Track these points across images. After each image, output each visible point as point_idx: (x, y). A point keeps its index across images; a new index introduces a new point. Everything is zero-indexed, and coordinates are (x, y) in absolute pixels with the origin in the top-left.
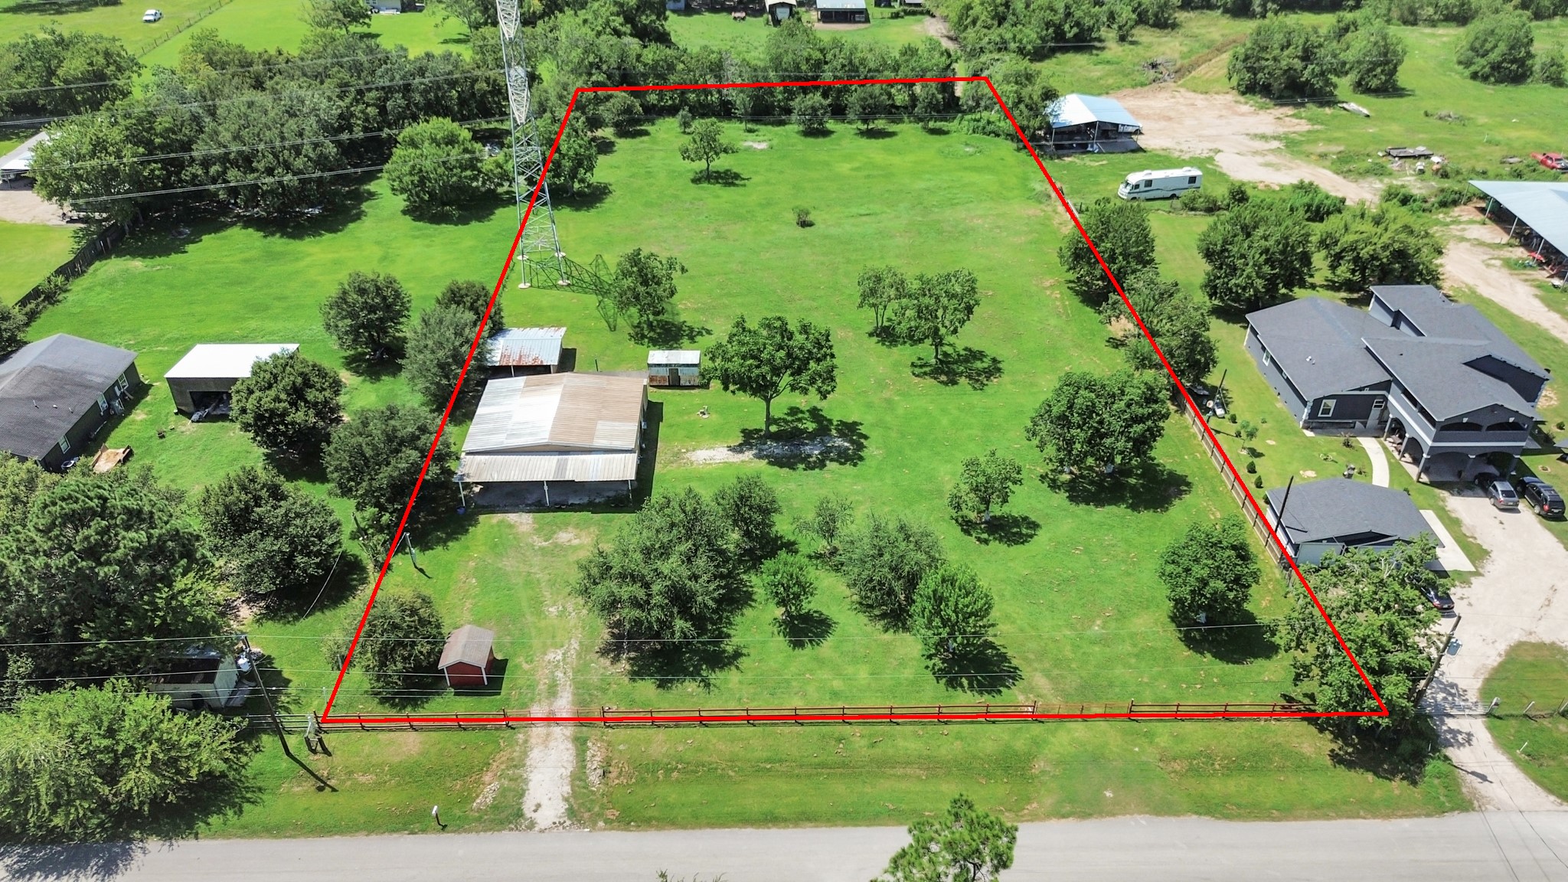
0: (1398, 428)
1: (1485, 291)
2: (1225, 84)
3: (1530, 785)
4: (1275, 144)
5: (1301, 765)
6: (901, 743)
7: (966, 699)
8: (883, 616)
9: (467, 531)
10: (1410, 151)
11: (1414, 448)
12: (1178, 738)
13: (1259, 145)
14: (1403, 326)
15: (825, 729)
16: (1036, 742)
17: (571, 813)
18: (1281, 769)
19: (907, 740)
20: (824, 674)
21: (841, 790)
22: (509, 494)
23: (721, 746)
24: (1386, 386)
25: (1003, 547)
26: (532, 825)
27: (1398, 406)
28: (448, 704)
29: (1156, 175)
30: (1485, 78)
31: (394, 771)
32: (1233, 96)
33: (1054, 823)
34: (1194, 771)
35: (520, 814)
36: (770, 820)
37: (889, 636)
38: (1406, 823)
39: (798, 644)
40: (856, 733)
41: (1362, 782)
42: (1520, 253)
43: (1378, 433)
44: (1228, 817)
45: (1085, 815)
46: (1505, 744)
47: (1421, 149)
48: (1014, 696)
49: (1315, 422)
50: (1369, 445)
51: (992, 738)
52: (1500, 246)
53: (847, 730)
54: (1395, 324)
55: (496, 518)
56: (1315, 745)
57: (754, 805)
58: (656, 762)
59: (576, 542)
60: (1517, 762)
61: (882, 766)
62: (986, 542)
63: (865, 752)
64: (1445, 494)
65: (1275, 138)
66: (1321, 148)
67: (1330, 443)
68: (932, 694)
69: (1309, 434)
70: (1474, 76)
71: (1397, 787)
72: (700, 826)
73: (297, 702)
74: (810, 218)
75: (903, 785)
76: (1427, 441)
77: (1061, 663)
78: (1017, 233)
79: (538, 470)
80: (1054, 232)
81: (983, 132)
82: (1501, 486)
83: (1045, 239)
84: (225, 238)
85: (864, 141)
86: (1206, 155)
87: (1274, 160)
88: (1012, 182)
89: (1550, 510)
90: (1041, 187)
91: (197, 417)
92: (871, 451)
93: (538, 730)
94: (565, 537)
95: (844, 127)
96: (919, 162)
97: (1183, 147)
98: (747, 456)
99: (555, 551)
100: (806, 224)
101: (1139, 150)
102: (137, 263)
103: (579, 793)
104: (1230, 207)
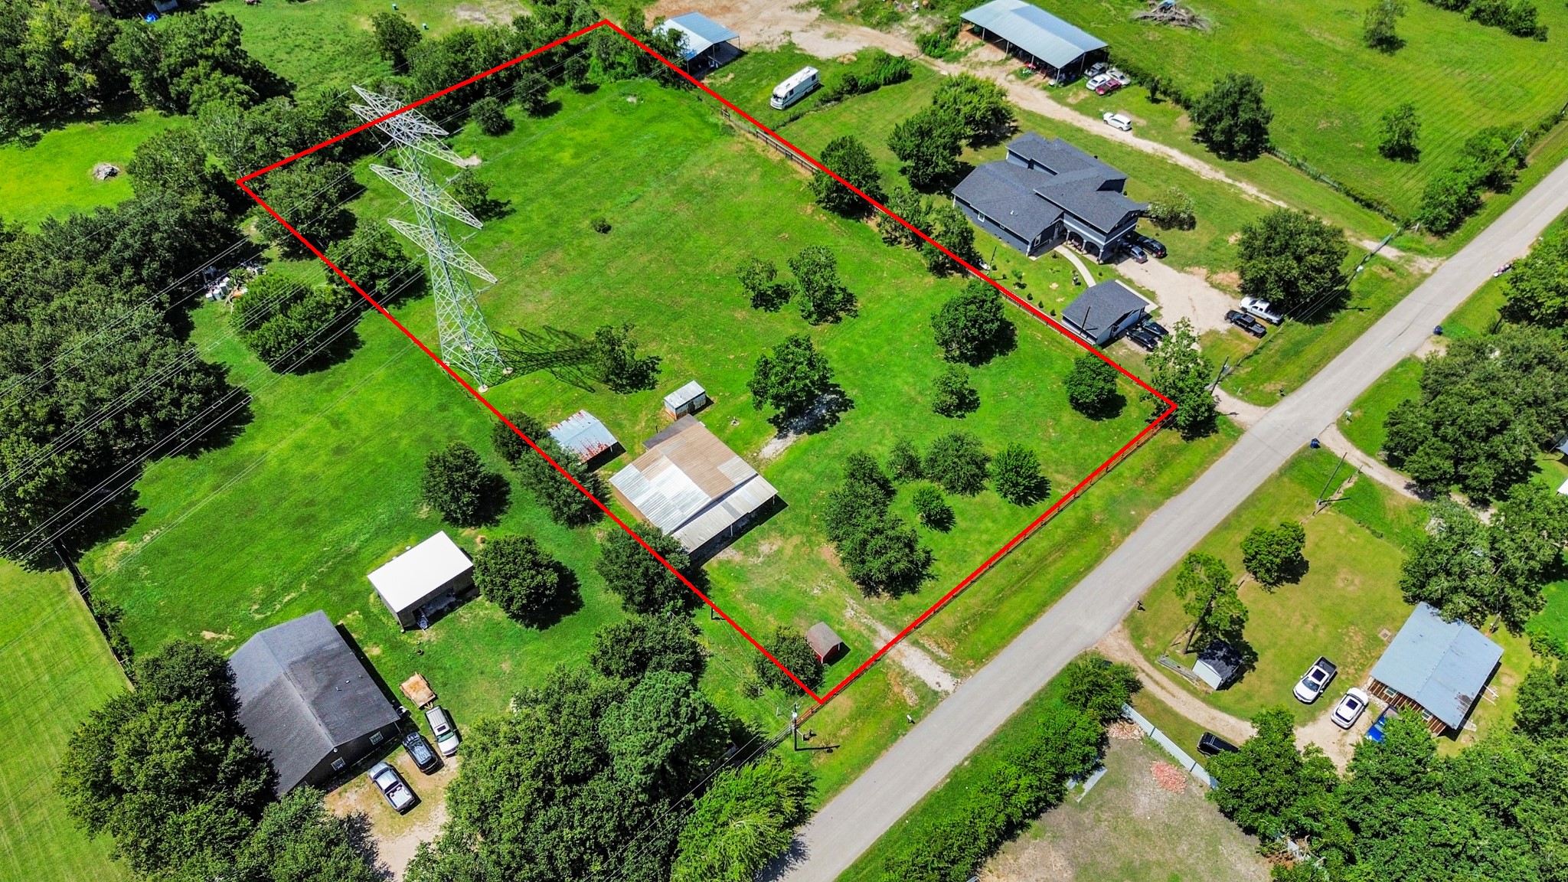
0: (1076, 237)
3: (1251, 407)
5: (1179, 450)
6: (1039, 546)
7: (1041, 507)
8: (964, 489)
9: (708, 581)
11: (1092, 248)
12: (1132, 469)
13: (805, 15)
14: (1035, 167)
15: (1004, 562)
16: (1086, 508)
17: (955, 675)
18: (1173, 457)
19: (1040, 543)
20: (974, 536)
21: (1040, 585)
23: (973, 601)
24: (1062, 216)
25: (972, 414)
26: (947, 693)
27: (1072, 226)
28: (834, 675)
29: (794, 82)
31: (853, 718)
33: (1129, 540)
34: (1149, 480)
35: (936, 693)
36: (1031, 618)
37: (978, 498)
38: (1230, 453)
39: (946, 529)
40: (1017, 554)
42: (1018, 65)
43: (1062, 243)
44: (1178, 492)
45: (1135, 528)
46: (1234, 393)
48: (1057, 492)
49: (1033, 250)
50: (1060, 249)
51: (1069, 517)
53: (1011, 556)
54: (1030, 167)
55: (713, 562)
57: (1017, 616)
58: (957, 628)
59: (775, 548)
60: (1240, 398)
61: (1041, 564)
62: (963, 416)
63: (1030, 560)
64: (1113, 266)
66: (844, 6)
67: (1045, 257)
68: (1026, 516)
69: (1033, 258)
71: (1215, 438)
72: (1009, 642)
73: (759, 726)
74: (607, 221)
75: (1059, 564)
77: (1057, 463)
78: (747, 172)
79: (720, 519)
80: (766, 160)
81: (624, 76)
82: (1136, 250)
83: (768, 170)
84: (157, 478)
85: (545, 122)
86: (785, 41)
87: (831, 30)
88: (694, 121)
89: (1161, 253)
90: (719, 119)
91: (423, 624)
92: (850, 394)
93: (891, 652)
94: (765, 548)
95: (514, 111)
96: (612, 128)
97: (764, 38)
98: (792, 436)
99: (772, 559)
100: (605, 229)
101: (741, 53)
102: (120, 546)
103: (947, 666)
104: (850, 92)
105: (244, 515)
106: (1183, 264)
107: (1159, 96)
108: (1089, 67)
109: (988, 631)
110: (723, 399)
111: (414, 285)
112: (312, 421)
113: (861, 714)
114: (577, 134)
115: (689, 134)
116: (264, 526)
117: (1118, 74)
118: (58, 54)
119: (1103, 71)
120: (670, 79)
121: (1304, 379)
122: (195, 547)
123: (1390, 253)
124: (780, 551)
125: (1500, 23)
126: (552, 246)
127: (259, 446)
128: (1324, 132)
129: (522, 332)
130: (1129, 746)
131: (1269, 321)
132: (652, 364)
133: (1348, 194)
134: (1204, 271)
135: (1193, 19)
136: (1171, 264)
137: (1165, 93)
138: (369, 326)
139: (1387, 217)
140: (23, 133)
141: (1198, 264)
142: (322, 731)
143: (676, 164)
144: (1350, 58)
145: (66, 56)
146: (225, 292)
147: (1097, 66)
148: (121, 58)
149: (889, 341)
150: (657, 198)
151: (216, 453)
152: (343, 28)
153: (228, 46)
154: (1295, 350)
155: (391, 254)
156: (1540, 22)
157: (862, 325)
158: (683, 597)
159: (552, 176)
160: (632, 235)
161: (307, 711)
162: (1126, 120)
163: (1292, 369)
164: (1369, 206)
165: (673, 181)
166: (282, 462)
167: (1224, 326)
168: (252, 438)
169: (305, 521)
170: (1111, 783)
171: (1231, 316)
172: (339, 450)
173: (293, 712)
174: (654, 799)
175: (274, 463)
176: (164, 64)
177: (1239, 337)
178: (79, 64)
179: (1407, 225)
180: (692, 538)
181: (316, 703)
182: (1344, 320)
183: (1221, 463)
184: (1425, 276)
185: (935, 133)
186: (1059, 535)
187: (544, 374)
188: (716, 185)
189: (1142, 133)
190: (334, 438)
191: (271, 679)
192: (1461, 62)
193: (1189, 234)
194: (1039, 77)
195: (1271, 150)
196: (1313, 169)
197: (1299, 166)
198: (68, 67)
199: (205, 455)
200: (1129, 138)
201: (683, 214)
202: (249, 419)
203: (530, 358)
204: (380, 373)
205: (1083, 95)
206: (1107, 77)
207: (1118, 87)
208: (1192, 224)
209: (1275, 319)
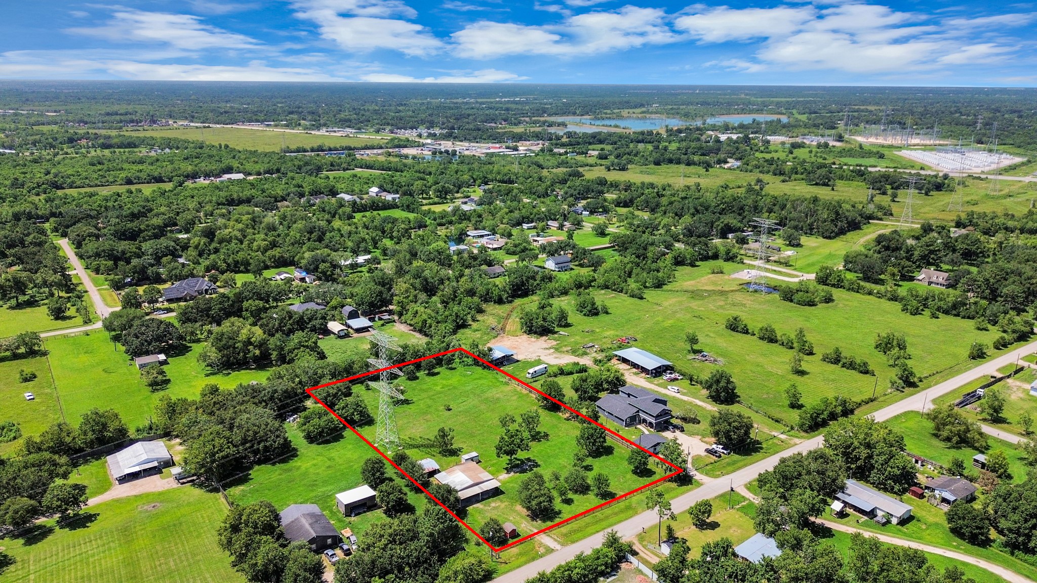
0: (645, 421)
1: (635, 383)
2: (519, 332)
3: (709, 478)
4: (552, 350)
5: (674, 489)
6: (607, 512)
8: (580, 494)
10: (589, 345)
11: (651, 424)
13: (547, 351)
14: (632, 397)
15: (591, 515)
16: (630, 503)
17: (562, 545)
18: (671, 490)
20: (581, 507)
21: (605, 523)
22: (467, 502)
23: (575, 525)
24: (638, 412)
25: (589, 472)
26: (557, 550)
27: (643, 416)
28: (512, 542)
29: (537, 368)
30: (588, 315)
31: (518, 555)
32: (525, 336)
33: (645, 512)
35: (553, 550)
36: (597, 532)
37: (585, 496)
38: (695, 490)
39: (569, 504)
40: (597, 514)
41: (684, 488)
42: (634, 370)
43: (640, 423)
45: (648, 509)
46: (702, 473)
47: (591, 344)
49: (627, 425)
50: (639, 426)
52: (629, 369)
53: (595, 514)
54: (629, 397)
55: (471, 507)
56: (674, 485)
57: (592, 531)
58: (566, 533)
59: (497, 505)
60: (705, 475)
61: (607, 517)
63: (602, 516)
64: (661, 432)
65: (550, 348)
66: (565, 349)
67: (633, 429)
68: (602, 502)
69: (628, 428)
70: (585, 315)
71: (690, 486)
72: (587, 538)
74: (451, 407)
75: (614, 518)
76: (653, 421)
77: (621, 489)
78: (512, 396)
79: (476, 490)
80: (521, 393)
81: (467, 365)
82: (671, 427)
83: (521, 396)
84: (258, 470)
85: (432, 378)
86: (537, 358)
87: (557, 356)
88: (494, 380)
89: (682, 430)
90: (504, 380)
91: (353, 515)
92: (539, 463)
93: (537, 537)
94: (493, 505)
95: (420, 374)
96: (459, 381)
97: (529, 357)
98: (512, 473)
99: (494, 508)
100: (450, 410)
101: (518, 361)
102: (241, 488)
103: (559, 542)
104: (560, 374)
105: (290, 482)
106: (691, 434)
107: (693, 383)
108: (665, 371)
109: (579, 535)
110: (486, 461)
111: (369, 421)
112: (320, 458)
113: (521, 554)
114: (444, 382)
115: (491, 384)
116: (297, 486)
117: (677, 375)
118: (248, 342)
119: (671, 373)
120: (485, 367)
121: (734, 471)
122: (269, 490)
123: (783, 437)
124: (499, 506)
125: (854, 369)
126: (426, 413)
127: (299, 464)
128: (764, 399)
129: (410, 438)
130: (629, 571)
131: (723, 453)
132: (460, 450)
133: (769, 417)
134: (700, 437)
135: (715, 361)
136: (686, 434)
137: (697, 382)
138: (348, 433)
139: (785, 425)
140: (224, 372)
141: (698, 435)
142: (312, 531)
143: (483, 392)
144: (782, 376)
145: (251, 343)
146: (294, 420)
147: (669, 372)
148: (270, 346)
149: (559, 449)
150: (472, 402)
151: (282, 465)
152: (356, 347)
153: (314, 343)
154: (734, 463)
155: (363, 405)
156: (870, 368)
157: (549, 443)
158: (456, 510)
159: (432, 393)
160: (460, 412)
161: (307, 526)
162: (676, 388)
163: (730, 468)
164: (777, 421)
165: (481, 397)
166: (306, 469)
167: (704, 454)
168: (296, 461)
169: (313, 485)
170: (619, 580)
171: (708, 451)
172: (329, 467)
173: (302, 526)
174: (432, 554)
175: (304, 469)
176: (286, 349)
177: (709, 457)
178: (255, 347)
179: (792, 428)
180: (463, 495)
181: (310, 524)
182: (755, 456)
183: (690, 493)
184: (796, 444)
185: (588, 381)
186: (616, 510)
187: (416, 450)
188: (498, 399)
189: (684, 394)
190: (328, 463)
191: (295, 517)
192: (833, 380)
193: (697, 426)
194: (643, 375)
195: (738, 402)
196: (755, 409)
197: (750, 407)
198: (251, 348)
199: (278, 465)
200: (678, 395)
201: (483, 407)
202: (297, 456)
203: (411, 445)
204: (350, 447)
205: (661, 381)
206: (673, 376)
207: (677, 379)
208: (699, 422)
209: (725, 452)
